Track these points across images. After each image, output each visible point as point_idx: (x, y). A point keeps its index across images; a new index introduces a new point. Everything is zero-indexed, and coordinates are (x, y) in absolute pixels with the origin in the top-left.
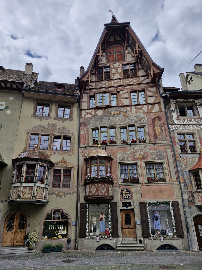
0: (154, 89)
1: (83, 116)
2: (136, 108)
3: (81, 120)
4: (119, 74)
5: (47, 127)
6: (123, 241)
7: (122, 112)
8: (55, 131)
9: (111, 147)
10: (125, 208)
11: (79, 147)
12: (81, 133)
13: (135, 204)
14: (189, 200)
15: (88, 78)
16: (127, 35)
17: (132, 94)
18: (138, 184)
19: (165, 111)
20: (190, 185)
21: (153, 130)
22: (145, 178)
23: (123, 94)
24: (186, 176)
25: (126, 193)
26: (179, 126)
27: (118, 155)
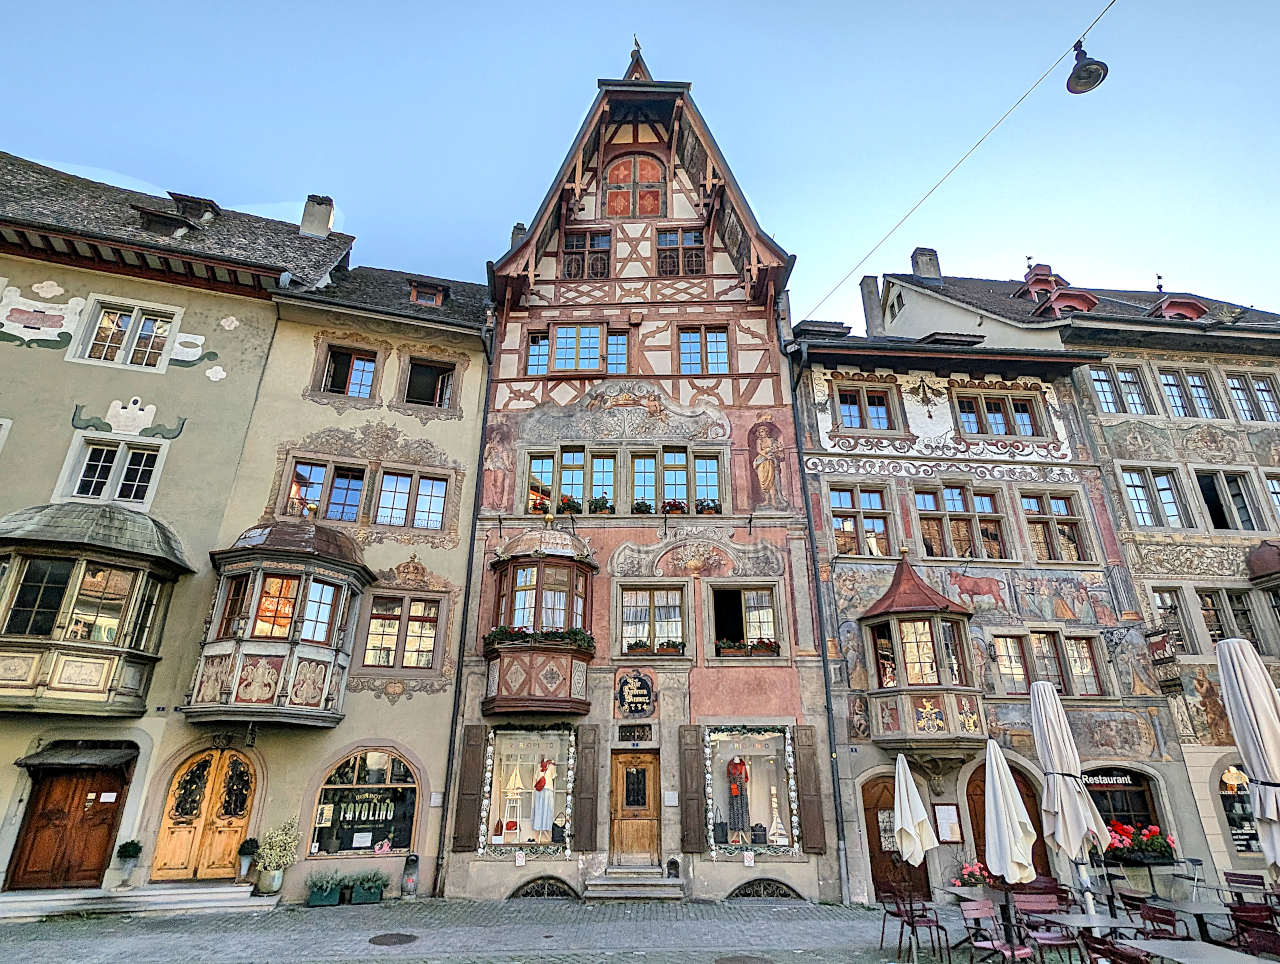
0: (759, 326)
1: (499, 405)
2: (694, 386)
3: (490, 416)
4: (643, 260)
5: (358, 436)
6: (610, 864)
7: (644, 397)
8: (390, 452)
9: (593, 523)
10: (628, 745)
11: (476, 516)
12: (488, 465)
13: (665, 732)
14: (850, 722)
15: (526, 268)
16: (676, 127)
17: (684, 337)
18: (680, 660)
19: (794, 406)
20: (858, 668)
21: (746, 470)
22: (706, 640)
23: (653, 334)
24: (848, 640)
25: (637, 692)
26: (837, 459)
27: (616, 556)
